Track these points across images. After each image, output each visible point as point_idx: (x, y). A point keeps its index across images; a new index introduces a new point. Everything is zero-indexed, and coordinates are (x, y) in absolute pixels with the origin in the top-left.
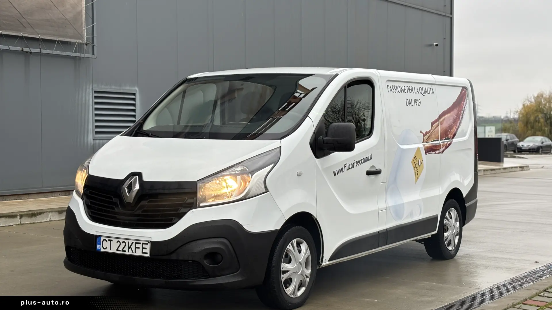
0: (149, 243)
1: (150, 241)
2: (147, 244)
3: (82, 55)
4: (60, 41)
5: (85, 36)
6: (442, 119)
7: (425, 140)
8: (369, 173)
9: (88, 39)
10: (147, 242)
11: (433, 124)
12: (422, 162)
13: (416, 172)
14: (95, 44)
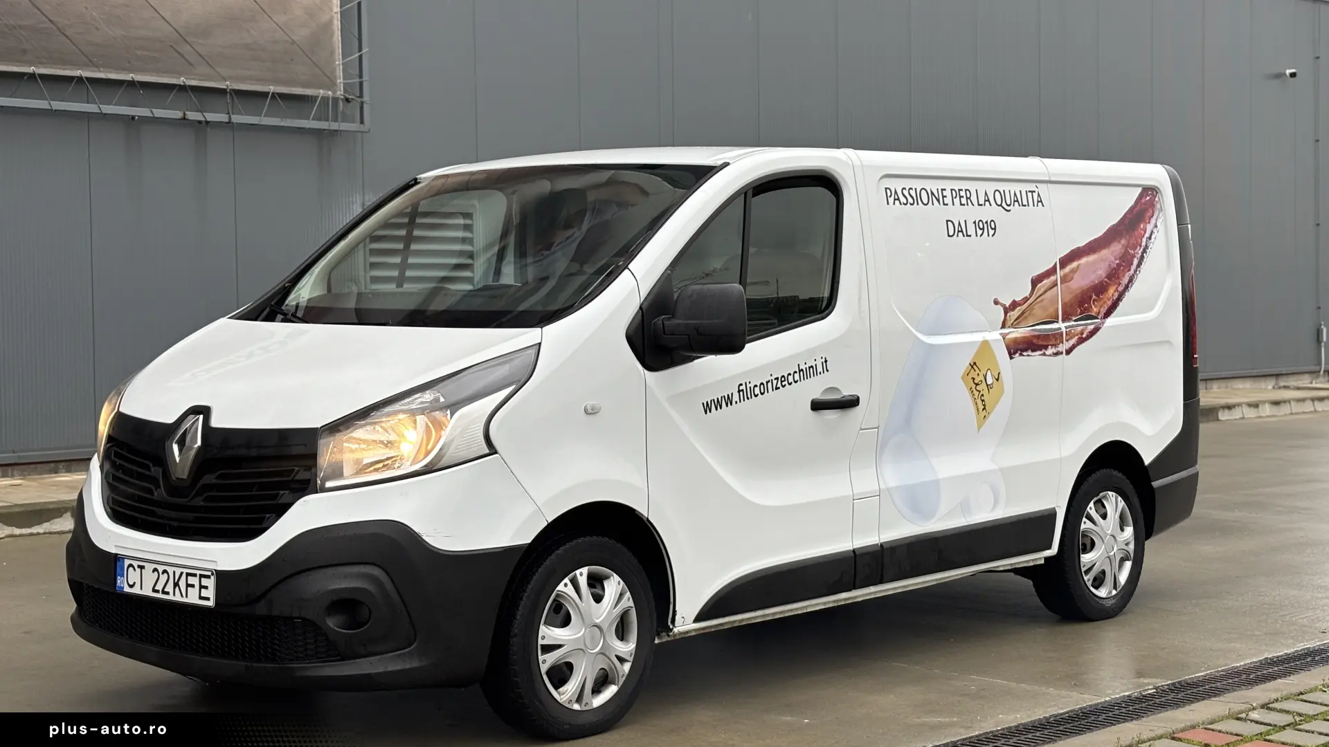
0: (213, 574)
1: (215, 570)
2: (208, 577)
3: (334, 126)
4: (278, 94)
5: (340, 81)
6: (1067, 269)
7: (1009, 323)
8: (817, 406)
9: (347, 88)
10: (209, 573)
11: (1035, 282)
12: (997, 377)
13: (979, 402)
14: (366, 98)
